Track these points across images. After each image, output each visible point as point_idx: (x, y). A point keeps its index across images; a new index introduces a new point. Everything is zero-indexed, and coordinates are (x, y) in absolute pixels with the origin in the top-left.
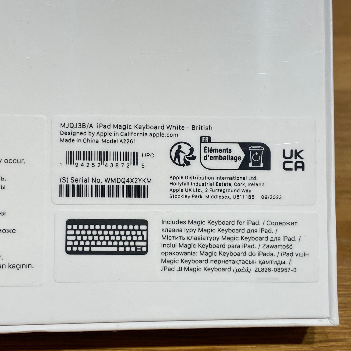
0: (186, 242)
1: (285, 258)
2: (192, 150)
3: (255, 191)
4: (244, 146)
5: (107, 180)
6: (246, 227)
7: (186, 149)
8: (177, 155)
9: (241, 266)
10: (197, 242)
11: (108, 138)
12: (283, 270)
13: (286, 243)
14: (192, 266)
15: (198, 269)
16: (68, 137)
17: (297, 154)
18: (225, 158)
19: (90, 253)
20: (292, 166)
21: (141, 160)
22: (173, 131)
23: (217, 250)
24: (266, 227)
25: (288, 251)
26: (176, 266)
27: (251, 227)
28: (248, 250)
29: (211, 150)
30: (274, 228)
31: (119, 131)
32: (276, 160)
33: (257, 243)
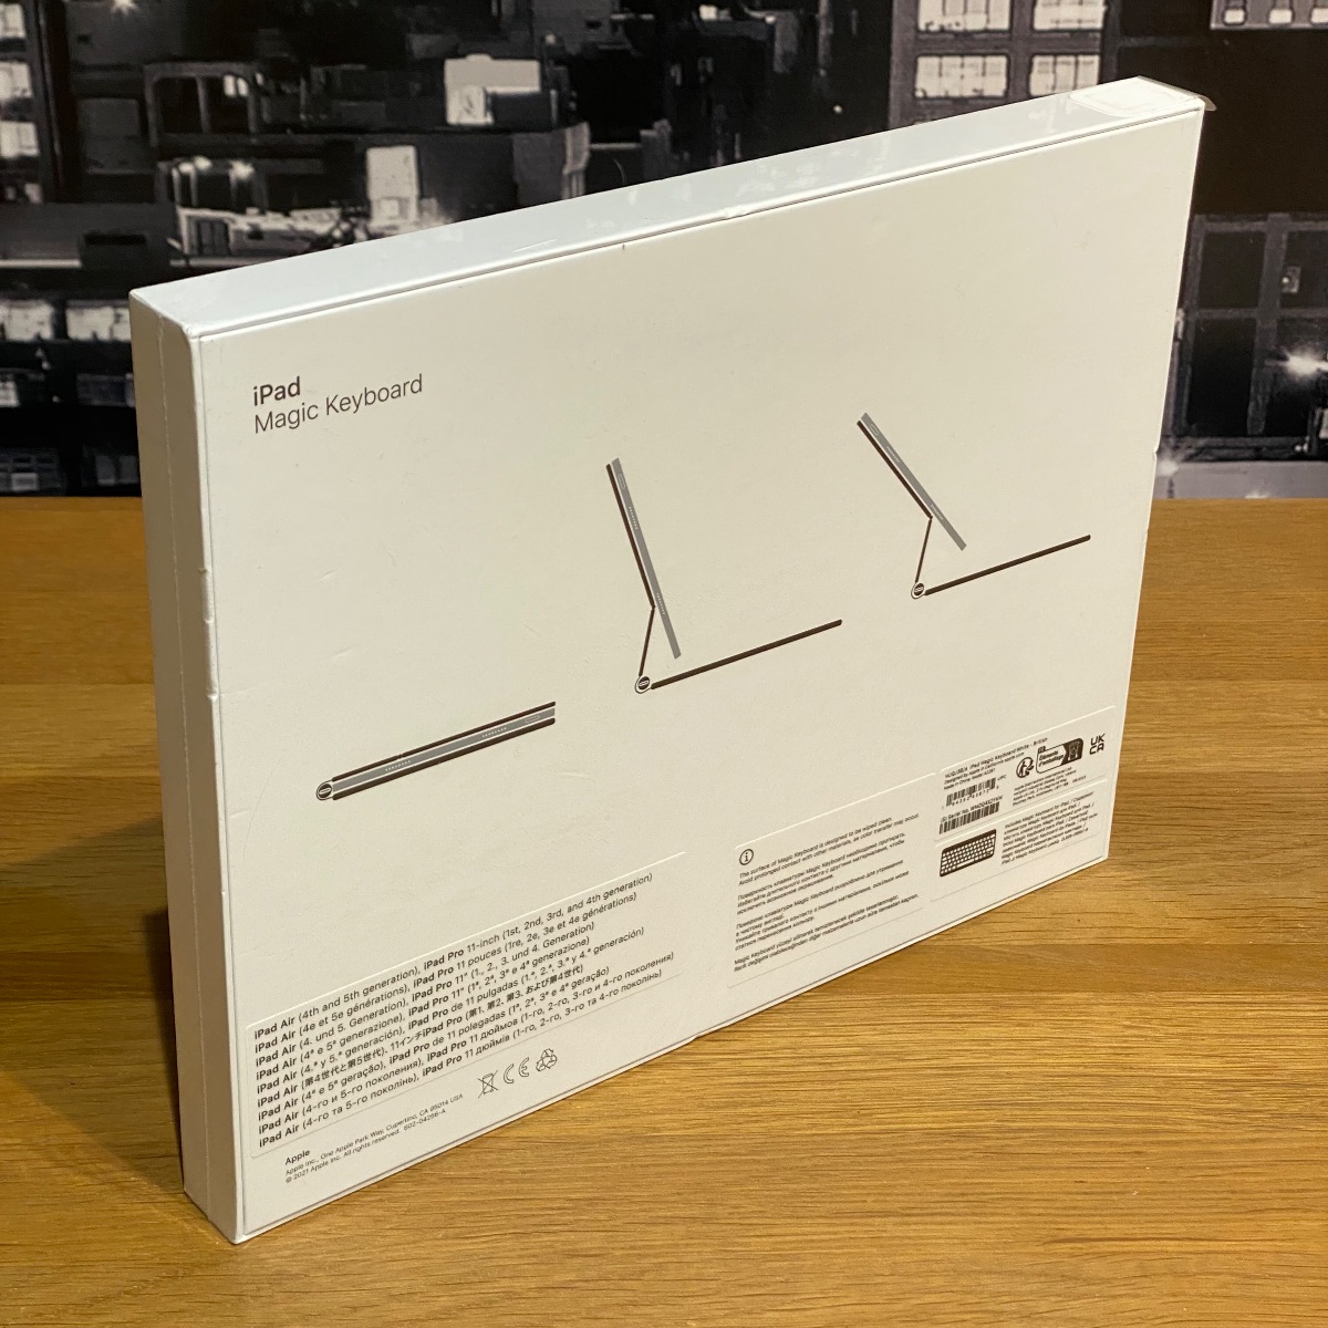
0: (1020, 836)
1: (1083, 823)
2: (1032, 762)
3: (1070, 779)
4: (1066, 746)
5: (972, 808)
6: (1060, 809)
7: (1027, 762)
8: (1022, 771)
9: (1052, 841)
10: (1025, 834)
11: (977, 774)
12: (1080, 832)
13: (1085, 810)
14: (1022, 853)
15: (1025, 854)
16: (949, 785)
17: (1100, 739)
18: (1053, 760)
19: (957, 869)
20: (1095, 749)
21: (997, 783)
22: (1020, 752)
23: (1039, 834)
24: (1073, 804)
25: (1084, 817)
26: (1011, 857)
27: (1064, 807)
28: (1059, 826)
29: (1044, 757)
30: (1077, 802)
31: (984, 765)
32: (1087, 747)
33: (1065, 819)
